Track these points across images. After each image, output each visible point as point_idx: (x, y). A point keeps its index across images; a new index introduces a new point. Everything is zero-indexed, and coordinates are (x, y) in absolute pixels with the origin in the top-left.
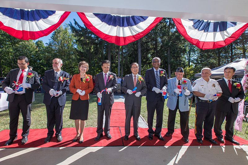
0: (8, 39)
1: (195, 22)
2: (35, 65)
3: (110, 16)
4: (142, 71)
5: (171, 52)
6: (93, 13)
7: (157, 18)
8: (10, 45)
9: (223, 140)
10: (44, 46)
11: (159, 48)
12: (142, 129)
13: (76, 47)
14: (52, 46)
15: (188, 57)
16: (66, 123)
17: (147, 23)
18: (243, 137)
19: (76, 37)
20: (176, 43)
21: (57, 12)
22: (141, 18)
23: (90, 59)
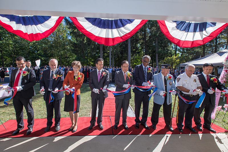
0: (8, 32)
1: (178, 24)
2: (33, 56)
3: (100, 19)
4: (132, 60)
5: (159, 42)
6: (85, 18)
7: (143, 20)
8: (9, 37)
11: (147, 38)
12: (130, 118)
13: (70, 39)
14: (48, 37)
15: (175, 46)
16: (63, 113)
17: (134, 25)
18: (220, 125)
19: (70, 29)
21: (52, 17)
22: (128, 21)
23: (83, 50)
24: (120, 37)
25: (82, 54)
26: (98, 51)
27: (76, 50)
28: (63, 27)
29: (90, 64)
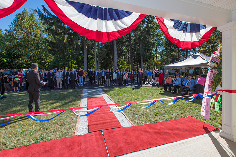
1: (175, 23)
3: (89, 6)
4: (118, 62)
5: (143, 46)
6: (66, 1)
10: (3, 33)
11: (132, 41)
13: (46, 37)
14: (13, 33)
15: (155, 50)
19: (45, 25)
20: (147, 37)
22: (125, 13)
23: (63, 51)
24: (116, 31)
25: (62, 55)
26: (81, 52)
27: (53, 51)
28: (36, 22)
29: (71, 66)
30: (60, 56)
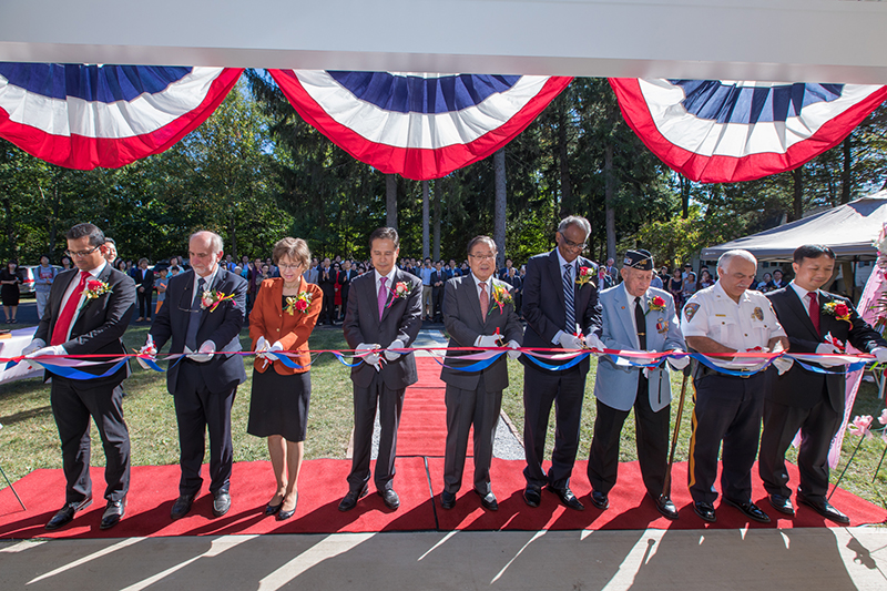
1: (689, 91)
3: (386, 77)
4: (510, 234)
5: (616, 164)
6: (328, 72)
7: (554, 79)
9: (788, 505)
11: (572, 148)
12: (503, 463)
13: (271, 152)
14: (184, 148)
15: (681, 179)
17: (517, 97)
18: (866, 494)
19: (269, 115)
21: (196, 71)
22: (494, 81)
23: (320, 196)
24: (463, 143)
25: (316, 211)
26: (378, 199)
27: (292, 198)
28: (242, 106)
29: (346, 249)
30: (311, 215)
